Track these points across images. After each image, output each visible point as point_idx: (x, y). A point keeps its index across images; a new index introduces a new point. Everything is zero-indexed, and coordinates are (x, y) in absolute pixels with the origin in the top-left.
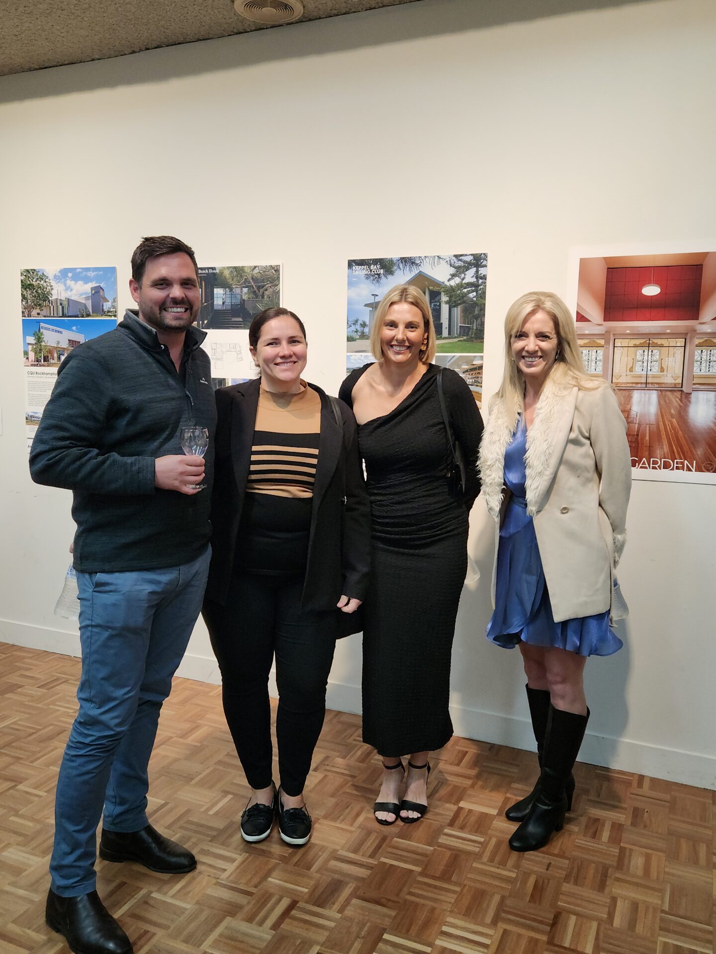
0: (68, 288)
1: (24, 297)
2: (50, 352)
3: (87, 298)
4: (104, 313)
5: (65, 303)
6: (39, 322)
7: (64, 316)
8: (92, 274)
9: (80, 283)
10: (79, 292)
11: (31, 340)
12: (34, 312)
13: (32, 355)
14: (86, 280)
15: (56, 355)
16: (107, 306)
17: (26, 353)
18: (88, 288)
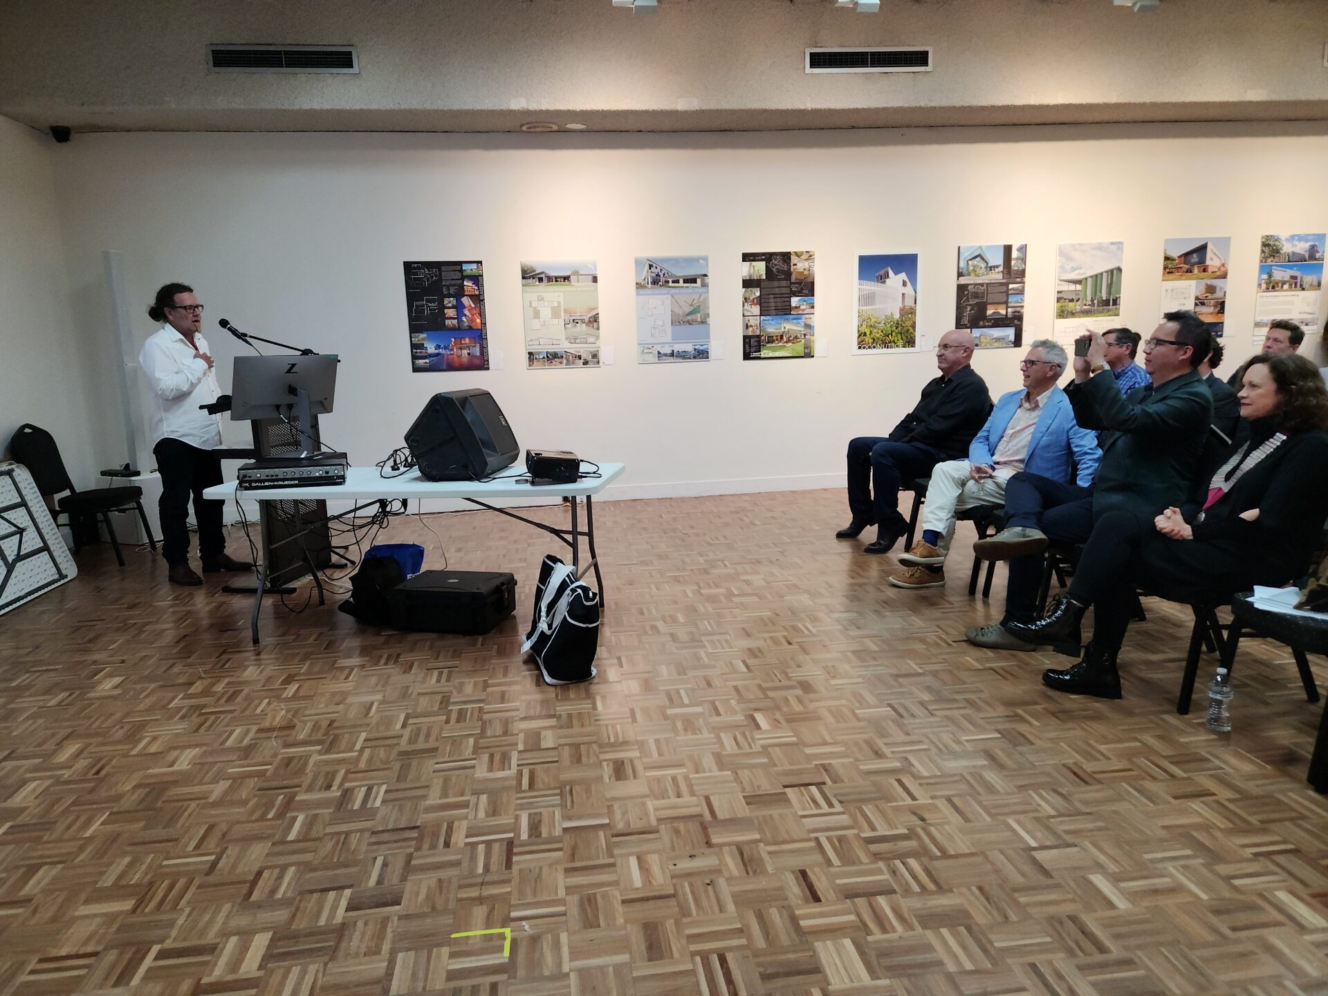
0: (1294, 246)
1: (1263, 252)
2: (1277, 283)
3: (1306, 251)
4: (1316, 259)
5: (1291, 255)
6: (1272, 266)
7: (1289, 261)
8: (1310, 237)
9: (1303, 242)
10: (1302, 248)
11: (1265, 277)
12: (1269, 260)
13: (1264, 286)
14: (1307, 241)
15: (1280, 285)
16: (1318, 256)
17: (1260, 285)
18: (1307, 245)
